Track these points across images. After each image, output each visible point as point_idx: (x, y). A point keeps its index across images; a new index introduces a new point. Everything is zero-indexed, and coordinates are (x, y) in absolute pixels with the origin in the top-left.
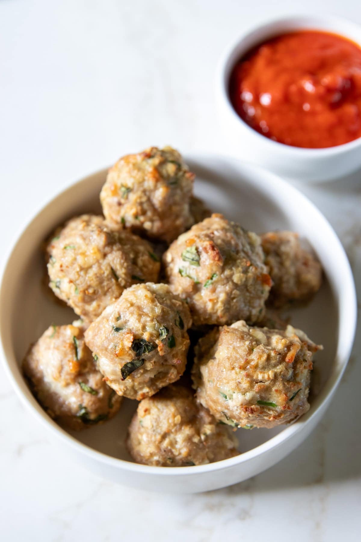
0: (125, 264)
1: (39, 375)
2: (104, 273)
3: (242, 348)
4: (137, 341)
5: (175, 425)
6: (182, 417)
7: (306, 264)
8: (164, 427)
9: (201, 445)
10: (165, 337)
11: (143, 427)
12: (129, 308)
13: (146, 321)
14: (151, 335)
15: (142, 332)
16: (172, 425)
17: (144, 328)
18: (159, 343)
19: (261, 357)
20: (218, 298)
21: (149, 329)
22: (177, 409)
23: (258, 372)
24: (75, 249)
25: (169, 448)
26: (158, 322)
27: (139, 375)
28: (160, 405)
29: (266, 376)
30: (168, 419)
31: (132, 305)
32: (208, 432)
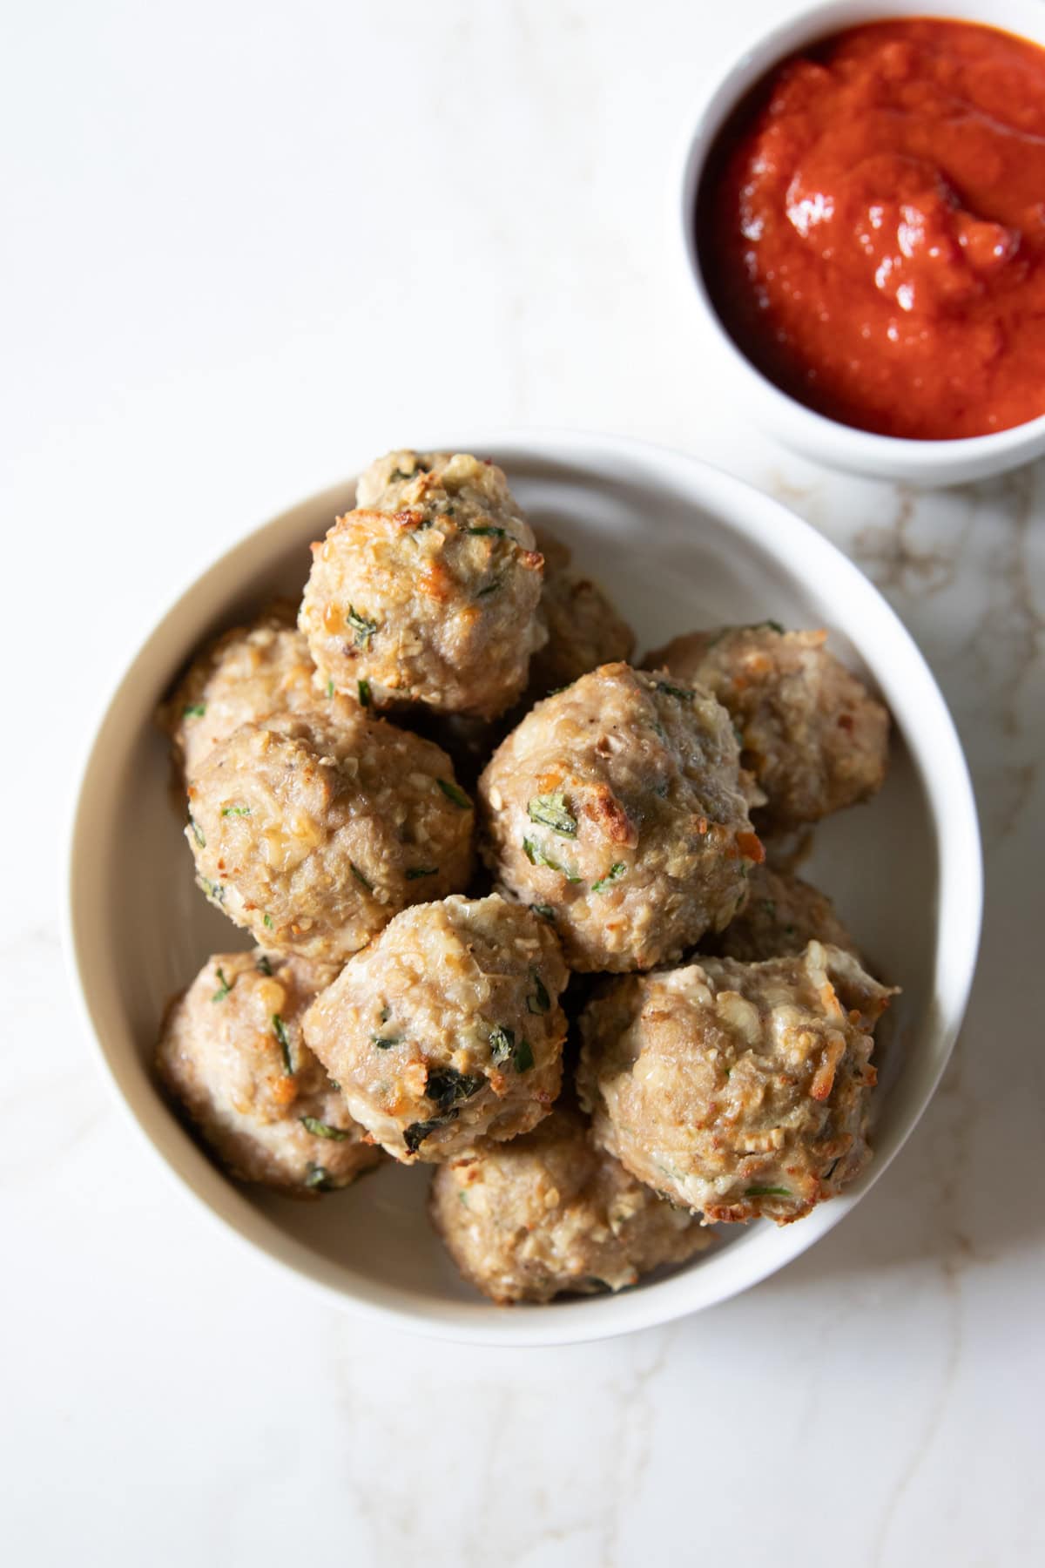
0: (385, 853)
1: (197, 1098)
2: (333, 883)
3: (702, 1072)
4: (438, 1075)
5: (547, 1211)
6: (561, 1192)
7: (845, 723)
8: (521, 1218)
9: (613, 1245)
10: (506, 1057)
11: (467, 1208)
12: (408, 989)
13: (455, 1022)
14: (471, 1056)
15: (447, 1051)
16: (540, 1211)
17: (451, 1037)
18: (492, 1074)
19: (747, 1097)
20: (630, 918)
21: (464, 1042)
22: (548, 1173)
23: (743, 1135)
24: (250, 822)
25: (537, 1259)
26: (484, 1018)
27: (449, 1137)
28: (507, 1165)
29: (764, 1144)
30: (530, 1199)
31: (415, 980)
32: (628, 1212)
